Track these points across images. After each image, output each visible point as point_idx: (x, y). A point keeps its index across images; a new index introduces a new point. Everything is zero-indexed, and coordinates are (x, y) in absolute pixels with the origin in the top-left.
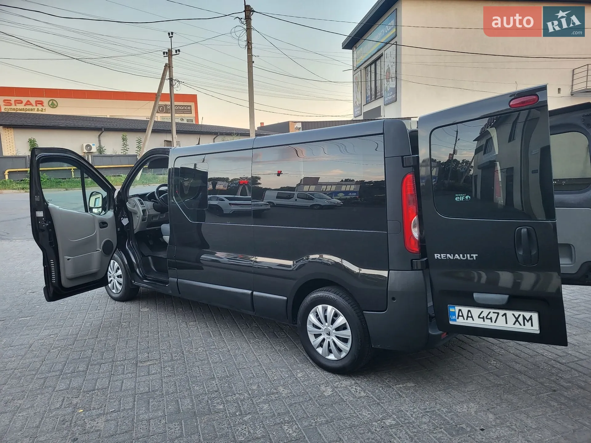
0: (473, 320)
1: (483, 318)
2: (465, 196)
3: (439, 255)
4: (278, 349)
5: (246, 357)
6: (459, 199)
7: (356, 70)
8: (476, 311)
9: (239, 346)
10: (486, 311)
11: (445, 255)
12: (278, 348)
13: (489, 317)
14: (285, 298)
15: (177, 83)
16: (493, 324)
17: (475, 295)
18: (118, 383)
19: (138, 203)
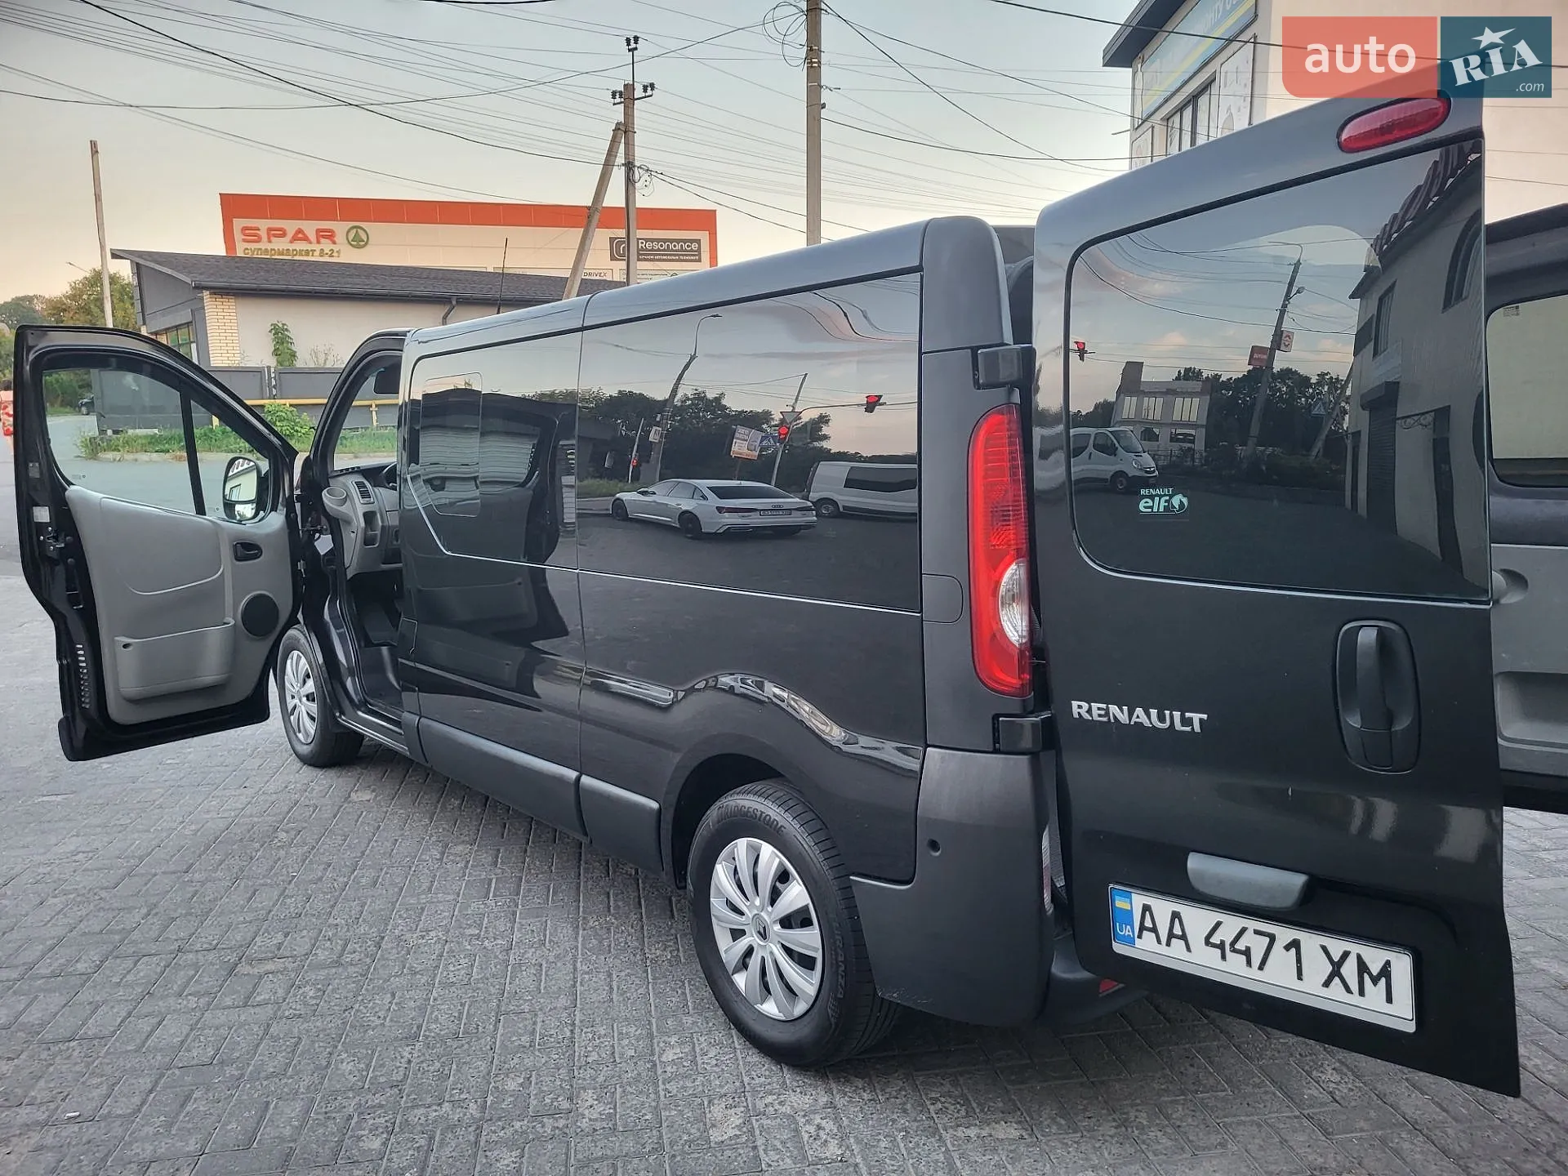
0: (1188, 949)
1: (1221, 946)
2: (1171, 497)
3: (1085, 705)
4: (653, 956)
5: (547, 975)
6: (1152, 507)
7: (1139, 126)
8: (1198, 920)
9: (545, 936)
10: (1232, 924)
11: (1104, 706)
12: (654, 952)
13: (1240, 946)
14: (655, 805)
15: (646, 176)
16: (1254, 972)
17: (1196, 863)
18: (145, 1026)
19: (355, 492)
